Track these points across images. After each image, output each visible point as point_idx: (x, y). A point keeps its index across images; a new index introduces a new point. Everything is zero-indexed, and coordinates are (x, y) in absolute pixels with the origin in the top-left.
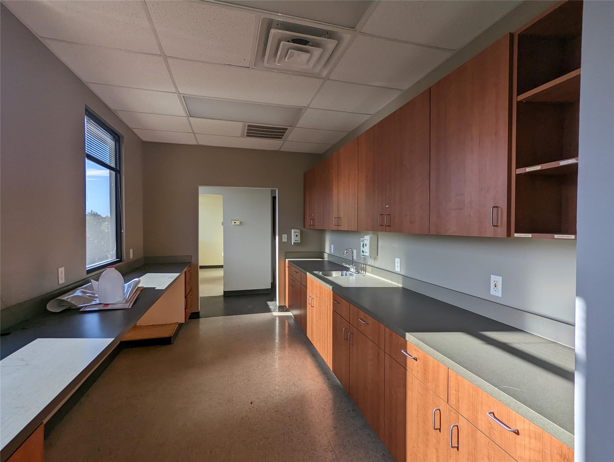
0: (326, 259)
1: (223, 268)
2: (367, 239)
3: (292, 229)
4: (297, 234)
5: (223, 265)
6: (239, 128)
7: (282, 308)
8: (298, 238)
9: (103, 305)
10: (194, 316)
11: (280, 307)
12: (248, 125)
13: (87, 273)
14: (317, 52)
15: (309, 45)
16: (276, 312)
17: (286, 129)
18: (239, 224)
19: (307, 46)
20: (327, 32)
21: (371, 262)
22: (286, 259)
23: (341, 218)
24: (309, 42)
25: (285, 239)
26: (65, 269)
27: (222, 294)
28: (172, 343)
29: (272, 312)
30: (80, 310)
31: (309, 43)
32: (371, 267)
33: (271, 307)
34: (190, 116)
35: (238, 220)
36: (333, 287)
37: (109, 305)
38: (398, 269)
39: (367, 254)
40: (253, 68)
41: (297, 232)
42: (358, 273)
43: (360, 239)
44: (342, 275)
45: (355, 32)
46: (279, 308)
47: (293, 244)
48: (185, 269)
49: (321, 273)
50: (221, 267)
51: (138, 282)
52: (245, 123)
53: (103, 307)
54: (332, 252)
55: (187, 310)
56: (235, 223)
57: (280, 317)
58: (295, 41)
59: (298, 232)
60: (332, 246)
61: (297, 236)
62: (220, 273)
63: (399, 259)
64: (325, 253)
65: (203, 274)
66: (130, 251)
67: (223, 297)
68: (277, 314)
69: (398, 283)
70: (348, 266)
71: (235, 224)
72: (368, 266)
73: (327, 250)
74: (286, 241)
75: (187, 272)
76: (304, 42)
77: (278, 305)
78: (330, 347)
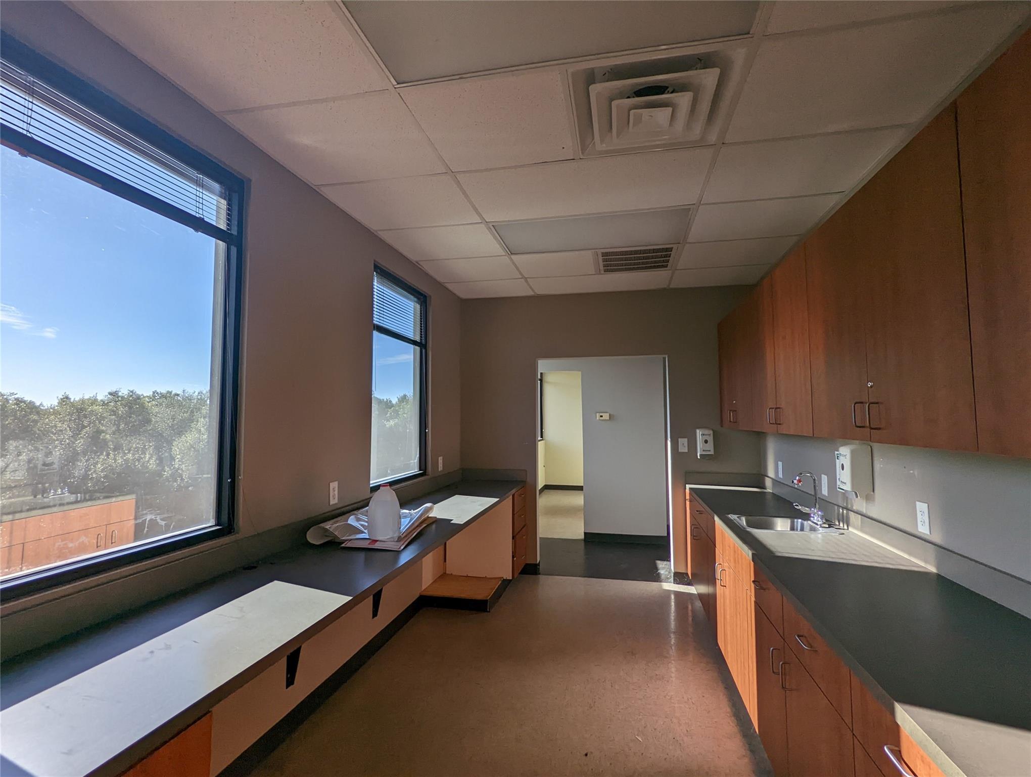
0: (769, 490)
1: (582, 490)
2: (844, 454)
3: (699, 428)
4: (706, 438)
5: (582, 486)
6: (587, 261)
7: (680, 578)
8: (710, 447)
9: (369, 541)
10: (531, 570)
11: (676, 574)
12: (602, 253)
13: (371, 491)
14: (683, 100)
15: (668, 92)
16: (670, 582)
17: (671, 249)
18: (608, 418)
19: (666, 94)
20: (698, 58)
21: (859, 504)
22: (687, 485)
23: (781, 410)
24: (667, 87)
25: (685, 447)
26: (339, 484)
27: (582, 537)
28: (488, 610)
29: (661, 582)
30: (343, 545)
31: (668, 90)
32: (860, 516)
33: (662, 572)
34: (512, 254)
35: (607, 413)
36: (754, 552)
37: (378, 543)
38: (923, 529)
39: (848, 487)
40: (581, 159)
41: (706, 435)
42: (829, 527)
43: (834, 453)
44: (792, 529)
45: (751, 39)
46: (674, 577)
47: (699, 457)
48: (513, 491)
49: (743, 521)
50: (580, 488)
51: (430, 509)
52: (597, 250)
53: (369, 544)
54: (780, 476)
55: (515, 559)
56: (601, 416)
57: (678, 594)
58: (639, 93)
59: (709, 435)
60: (780, 464)
61: (706, 442)
62: (578, 500)
63: (927, 505)
64: (767, 478)
65: (543, 502)
66: (438, 460)
67: (583, 542)
68: (670, 586)
69: (926, 562)
70: (806, 510)
71: (601, 418)
72: (852, 513)
73: (771, 473)
74: (687, 451)
75: (515, 496)
76: (659, 89)
77: (673, 571)
78: (753, 680)
